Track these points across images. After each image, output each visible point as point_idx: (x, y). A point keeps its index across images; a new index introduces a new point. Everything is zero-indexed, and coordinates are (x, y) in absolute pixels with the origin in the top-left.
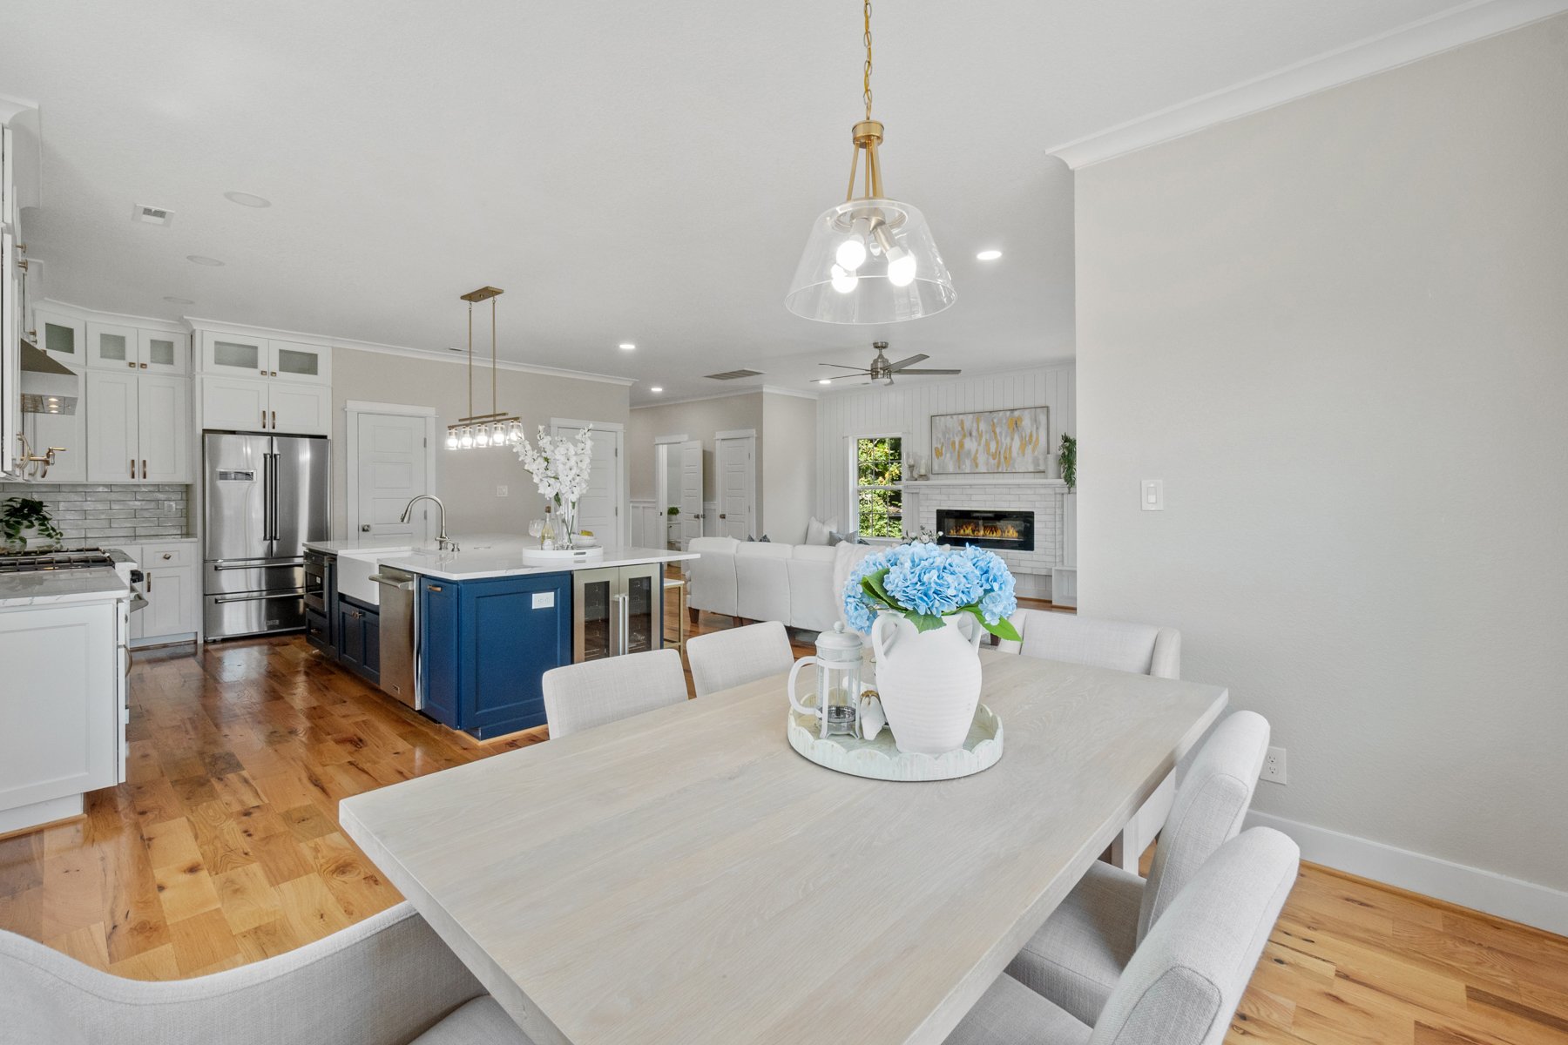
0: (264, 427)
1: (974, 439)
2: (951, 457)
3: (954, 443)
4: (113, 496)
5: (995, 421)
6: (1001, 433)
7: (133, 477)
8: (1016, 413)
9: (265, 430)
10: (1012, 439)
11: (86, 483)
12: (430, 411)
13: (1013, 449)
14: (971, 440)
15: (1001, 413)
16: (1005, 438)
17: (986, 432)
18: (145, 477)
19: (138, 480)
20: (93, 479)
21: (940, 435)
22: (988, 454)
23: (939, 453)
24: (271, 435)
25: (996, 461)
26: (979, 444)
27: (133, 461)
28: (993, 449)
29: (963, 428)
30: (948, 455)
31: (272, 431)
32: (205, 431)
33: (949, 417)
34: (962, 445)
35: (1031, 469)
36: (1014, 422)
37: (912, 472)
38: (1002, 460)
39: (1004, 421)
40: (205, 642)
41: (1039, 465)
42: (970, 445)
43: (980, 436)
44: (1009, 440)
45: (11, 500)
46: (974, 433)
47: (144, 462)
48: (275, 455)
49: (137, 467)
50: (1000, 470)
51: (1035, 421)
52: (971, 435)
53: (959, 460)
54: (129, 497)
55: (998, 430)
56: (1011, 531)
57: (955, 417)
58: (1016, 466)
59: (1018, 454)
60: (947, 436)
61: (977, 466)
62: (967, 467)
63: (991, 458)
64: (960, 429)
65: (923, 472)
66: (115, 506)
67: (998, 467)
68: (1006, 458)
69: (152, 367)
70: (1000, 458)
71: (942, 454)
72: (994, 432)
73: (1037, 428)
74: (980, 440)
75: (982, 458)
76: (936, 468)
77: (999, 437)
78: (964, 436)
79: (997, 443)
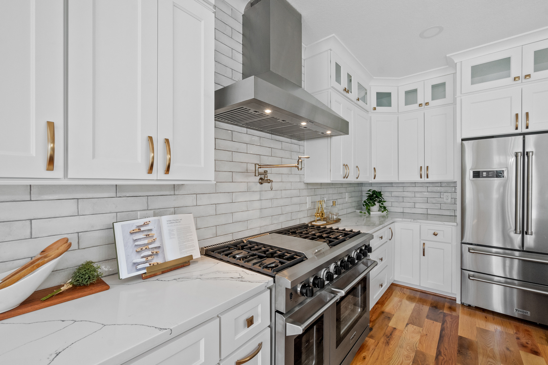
0: (517, 128)
4: (417, 189)
7: (421, 177)
9: (519, 131)
11: (398, 182)
18: (427, 177)
19: (424, 179)
20: (402, 179)
24: (524, 134)
27: (421, 167)
31: (525, 130)
32: (463, 140)
40: (463, 304)
45: (369, 191)
47: (427, 167)
48: (527, 152)
49: (424, 171)
54: (424, 189)
66: (418, 195)
69: (433, 103)
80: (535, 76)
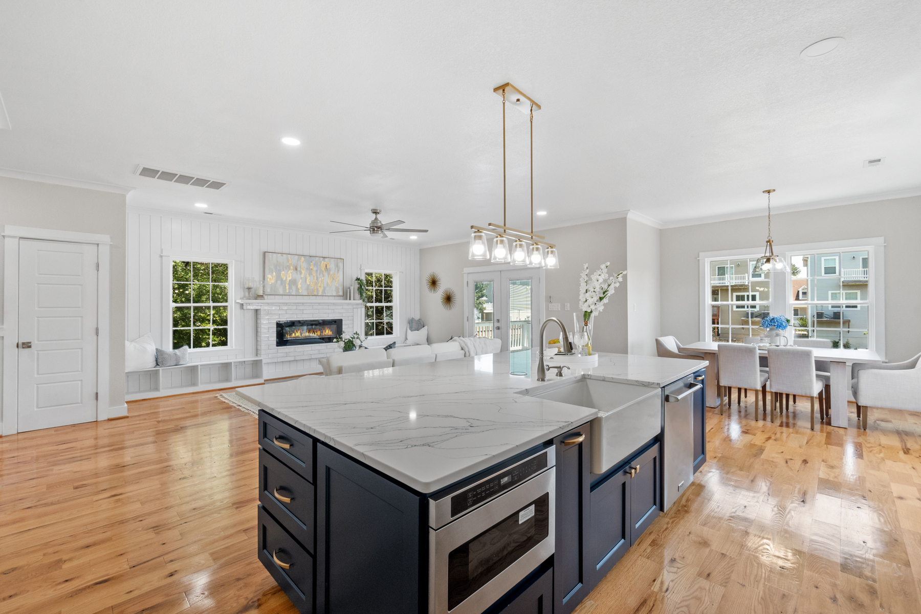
1: (299, 273)
2: (282, 283)
5: (312, 262)
6: (317, 271)
8: (326, 260)
10: (324, 275)
13: (324, 281)
14: (297, 273)
15: (317, 258)
16: (319, 274)
17: (307, 269)
21: (273, 267)
25: (313, 288)
28: (311, 281)
29: (290, 264)
30: (279, 282)
33: (280, 255)
34: (289, 276)
35: (335, 294)
36: (325, 265)
37: (249, 293)
39: (319, 264)
41: (339, 292)
42: (296, 276)
44: (322, 276)
46: (299, 269)
50: (316, 294)
51: (337, 266)
53: (287, 286)
55: (315, 269)
56: (327, 331)
57: (284, 255)
58: (326, 292)
59: (327, 285)
60: (278, 268)
62: (293, 291)
63: (310, 286)
64: (288, 264)
65: (261, 293)
67: (315, 292)
68: (319, 287)
70: (315, 286)
72: (312, 270)
73: (338, 271)
74: (303, 274)
75: (304, 286)
76: (268, 290)
77: (315, 273)
78: (292, 270)
79: (313, 276)
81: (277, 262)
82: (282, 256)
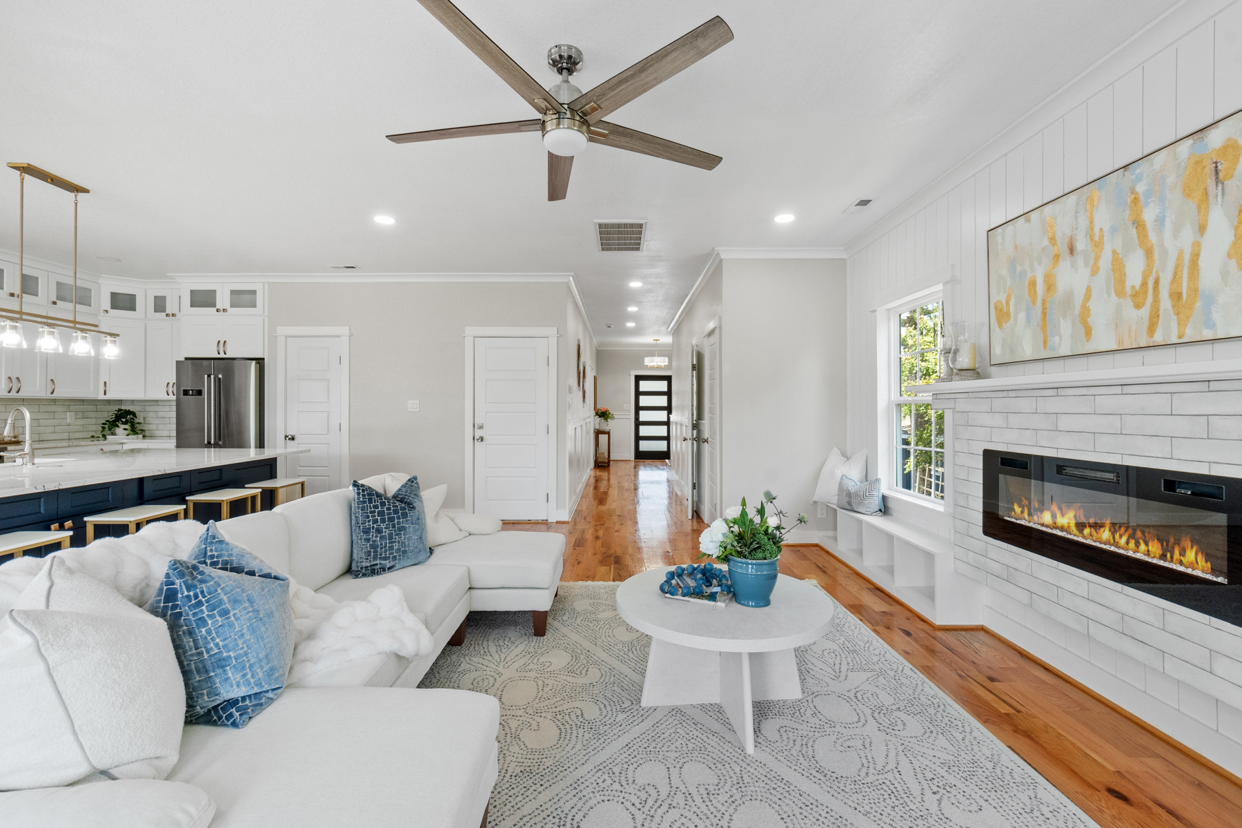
2: (1028, 319)
3: (1033, 284)
5: (1141, 188)
6: (1160, 221)
8: (1216, 138)
10: (1202, 229)
12: (344, 331)
13: (1203, 262)
14: (1073, 265)
15: (1159, 159)
16: (1176, 233)
17: (1114, 230)
21: (1005, 272)
22: (1120, 293)
23: (1002, 315)
25: (1145, 312)
26: (1095, 271)
28: (1134, 278)
29: (1053, 240)
30: (1022, 316)
33: (1022, 220)
34: (1050, 286)
36: (1209, 168)
38: (1166, 303)
39: (1171, 179)
42: (1072, 278)
43: (1098, 245)
44: (1188, 236)
46: (1080, 245)
49: (171, 388)
50: (1158, 338)
52: (1072, 250)
53: (1045, 324)
55: (1149, 215)
57: (1033, 215)
58: (1216, 316)
59: (1225, 274)
60: (1019, 268)
61: (1088, 332)
62: (1065, 340)
63: (1128, 304)
64: (1046, 242)
65: (964, 362)
67: (1151, 329)
68: (1176, 296)
70: (1156, 299)
71: (1008, 314)
72: (1139, 224)
74: (1097, 259)
75: (1102, 310)
76: (997, 352)
77: (1153, 237)
78: (1057, 257)
79: (1149, 253)
80: (232, 311)
81: (1016, 247)
82: (1028, 220)
